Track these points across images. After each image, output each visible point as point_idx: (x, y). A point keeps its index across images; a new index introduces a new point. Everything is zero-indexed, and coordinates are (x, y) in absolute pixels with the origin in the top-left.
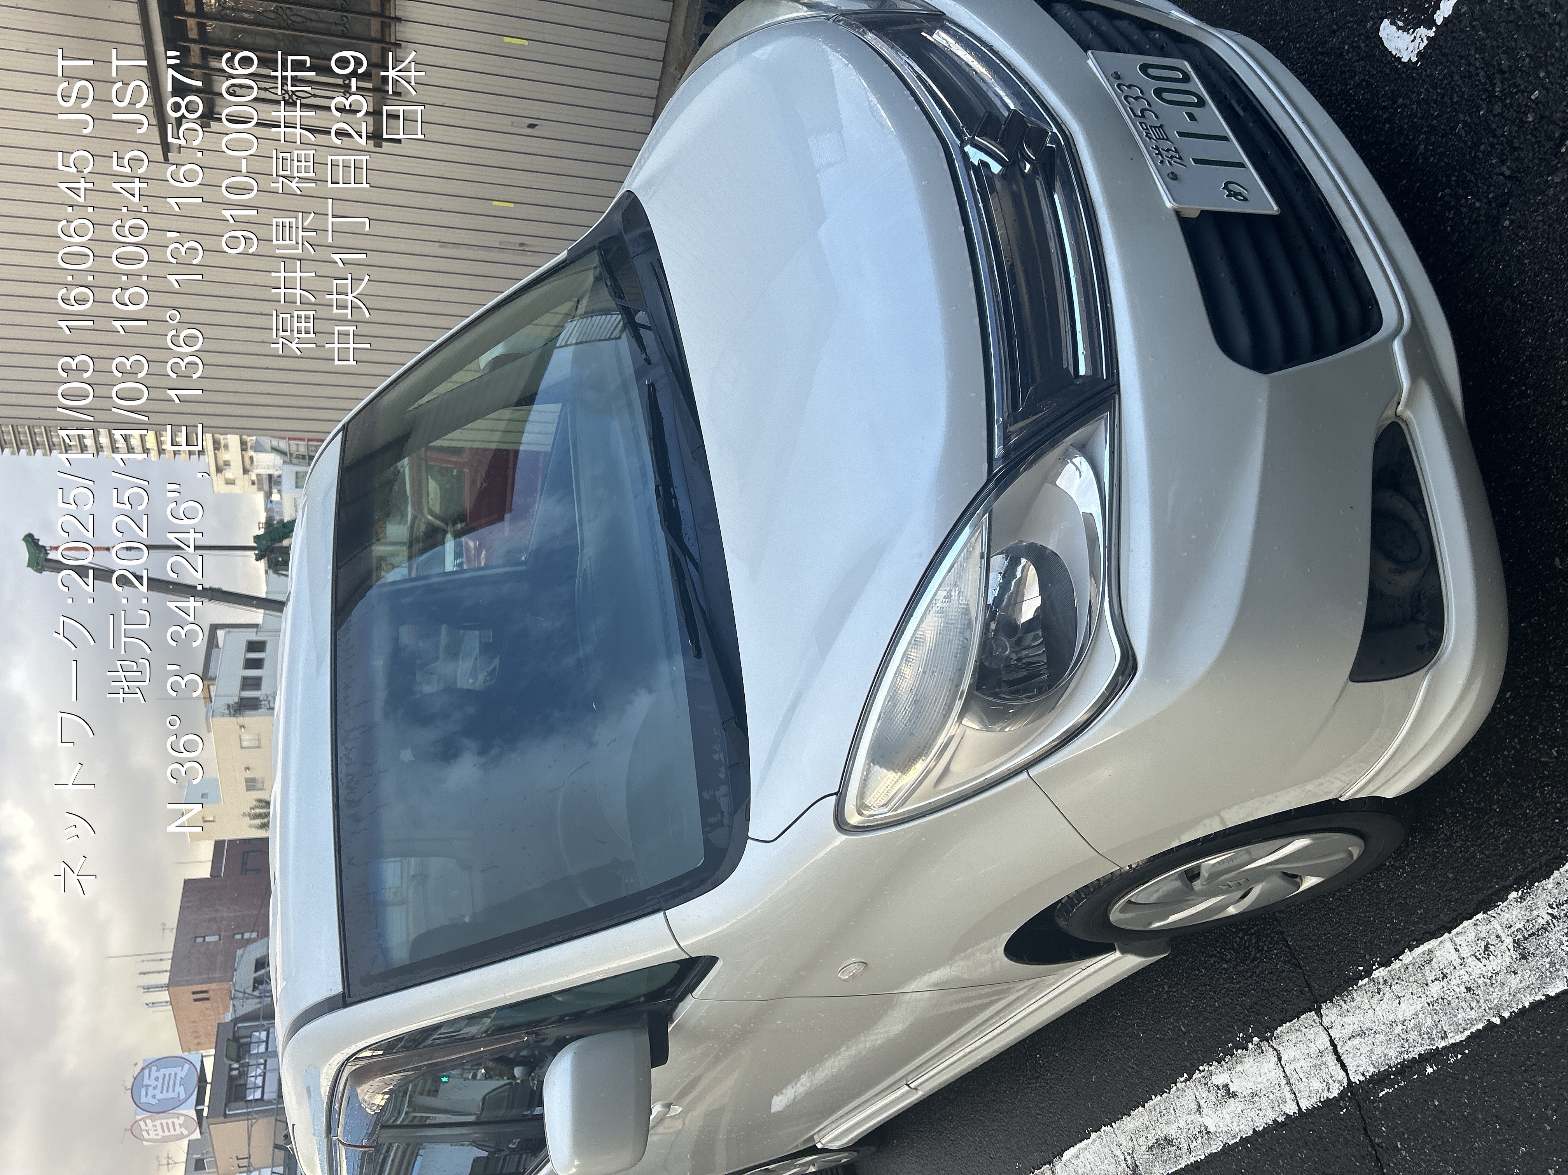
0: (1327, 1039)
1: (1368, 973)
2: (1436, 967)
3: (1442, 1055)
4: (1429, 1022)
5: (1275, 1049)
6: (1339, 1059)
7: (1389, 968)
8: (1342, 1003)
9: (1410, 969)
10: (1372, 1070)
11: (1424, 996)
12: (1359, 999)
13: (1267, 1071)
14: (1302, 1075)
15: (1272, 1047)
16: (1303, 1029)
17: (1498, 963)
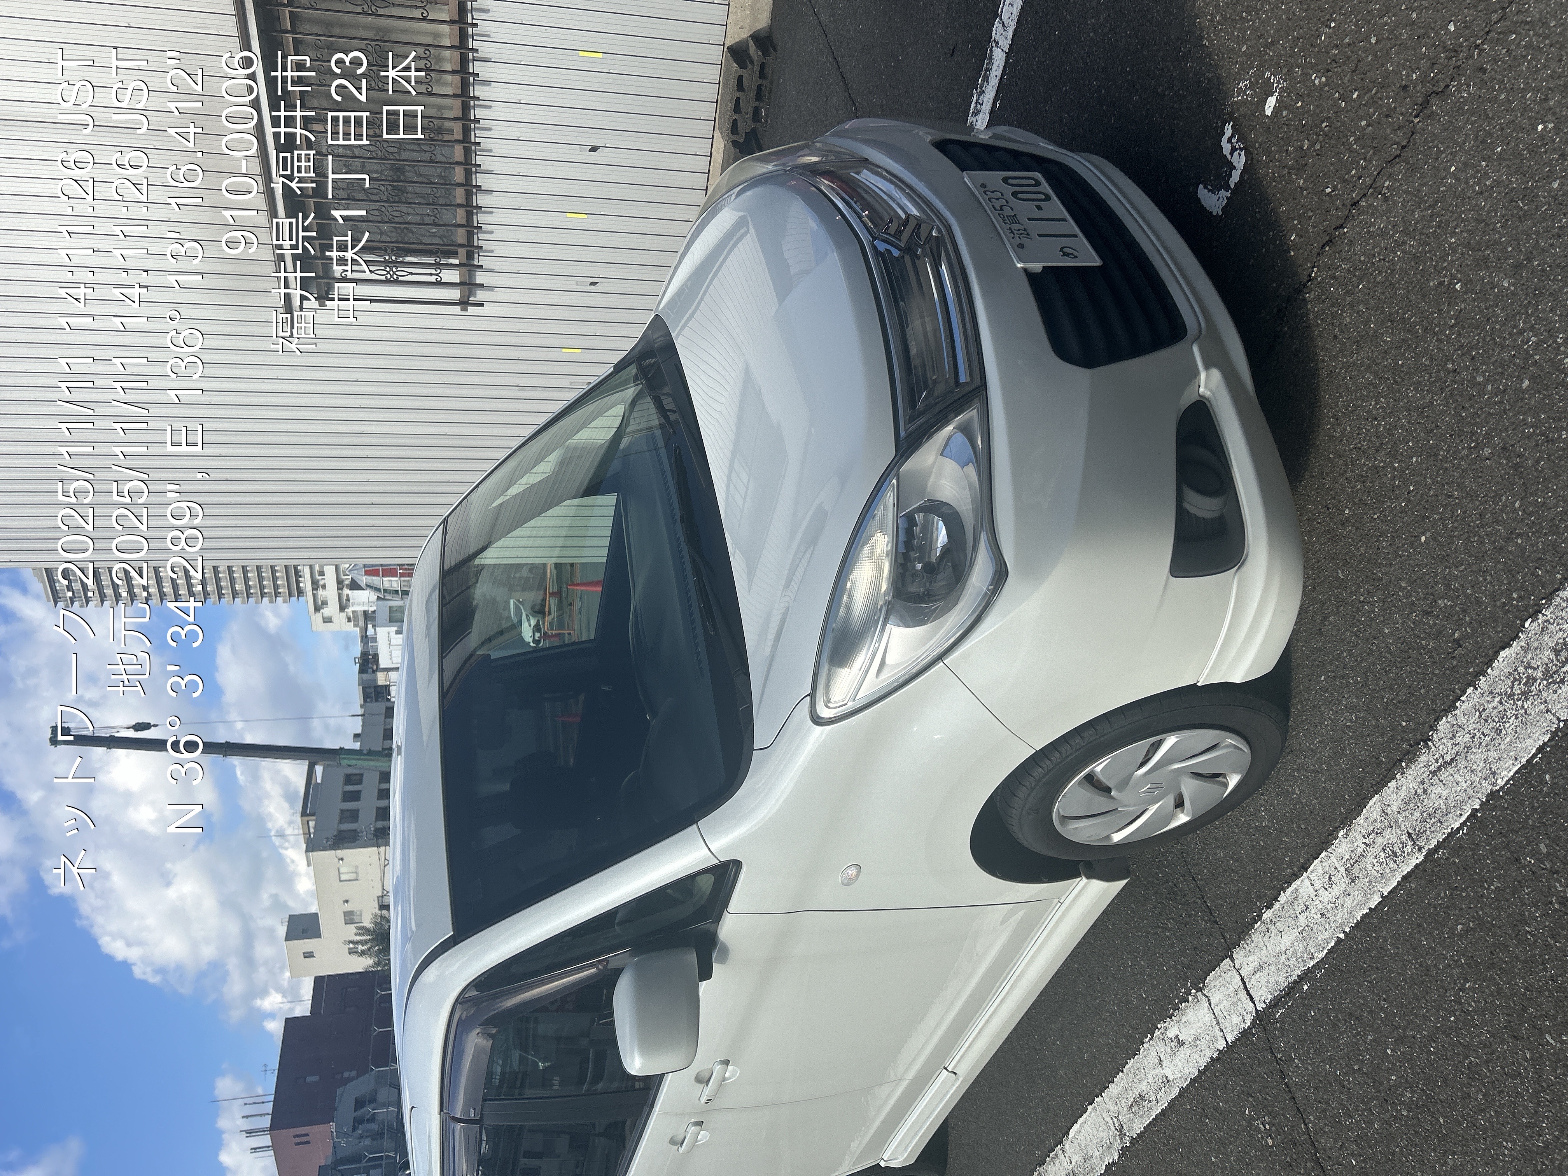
0: (1239, 978)
1: (1260, 919)
2: (1301, 901)
3: (1312, 973)
4: (1301, 949)
5: (1207, 997)
6: (1249, 994)
7: (1273, 910)
8: (1245, 946)
9: (1285, 907)
10: (1270, 997)
11: (1296, 927)
12: (1256, 940)
13: (1202, 1016)
14: (1225, 1014)
15: (1205, 995)
16: (1223, 974)
17: (1337, 890)
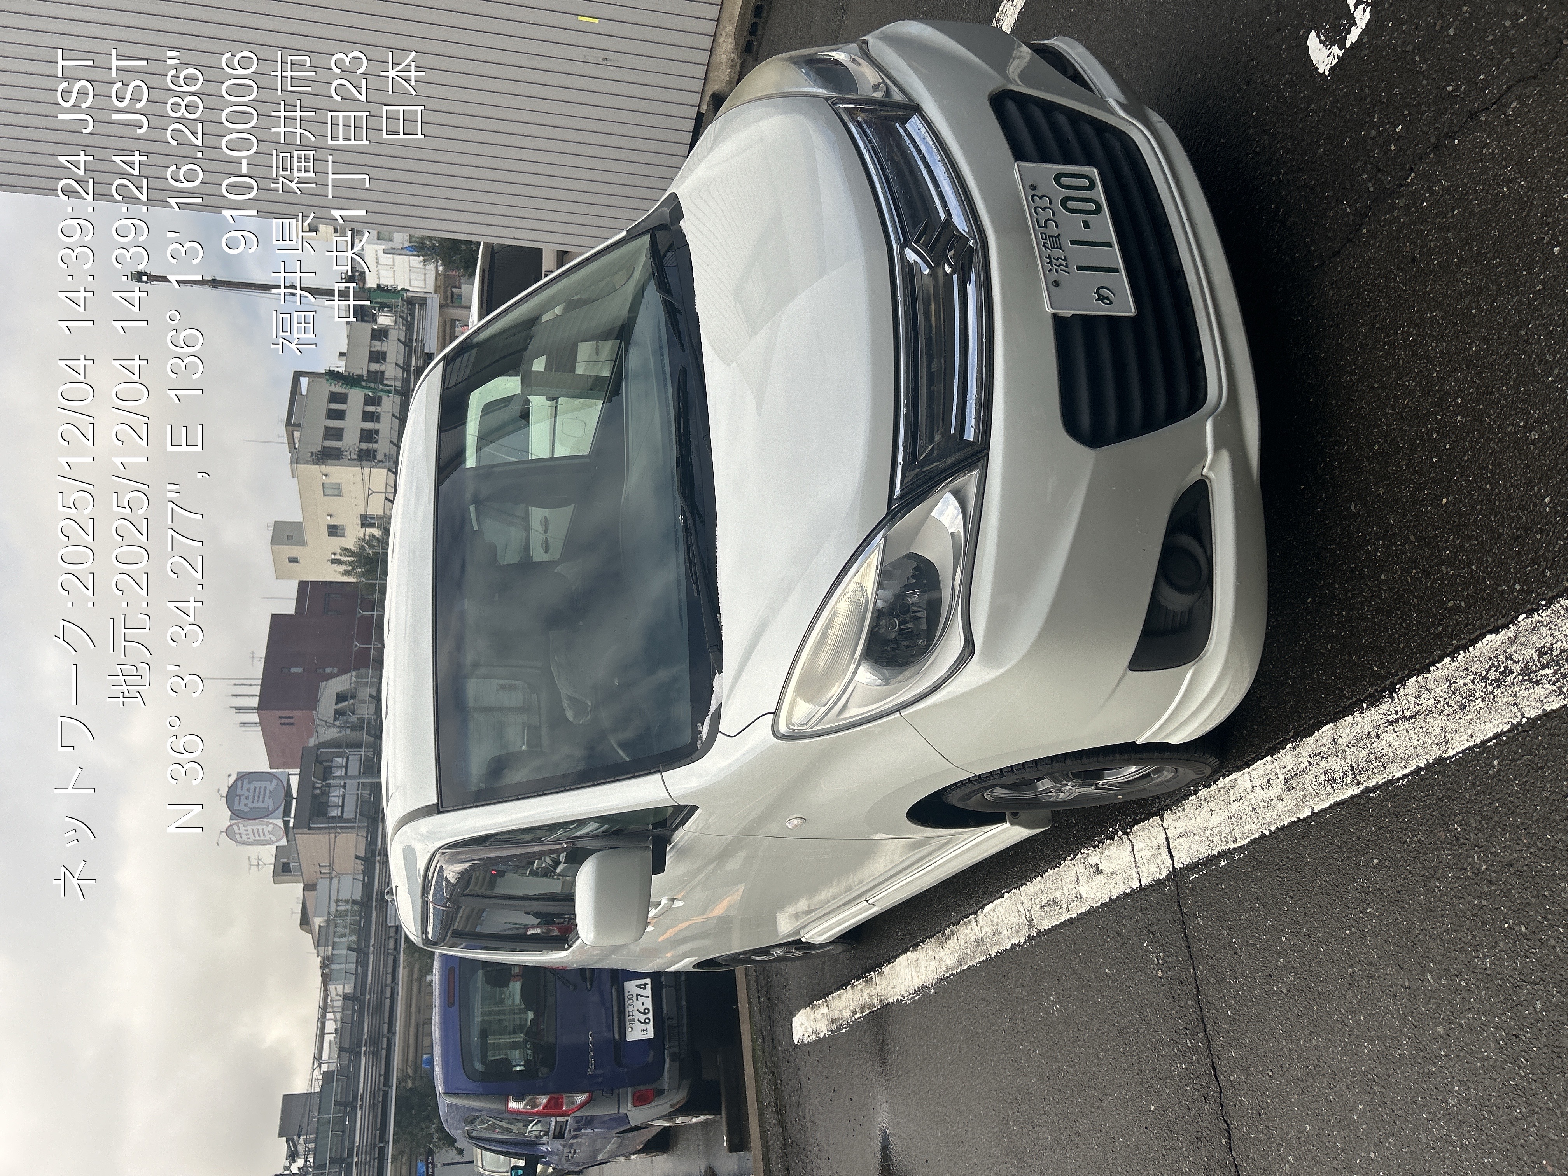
0: (1164, 836)
1: (1196, 792)
2: (1237, 792)
3: (1231, 853)
4: (1227, 830)
5: (1131, 841)
6: (1170, 852)
7: (1209, 790)
8: (1177, 811)
9: (1222, 792)
10: (1189, 860)
11: (1227, 811)
12: (1188, 810)
13: (1124, 856)
14: (1145, 861)
15: (1130, 839)
16: (1150, 828)
17: (1273, 792)
